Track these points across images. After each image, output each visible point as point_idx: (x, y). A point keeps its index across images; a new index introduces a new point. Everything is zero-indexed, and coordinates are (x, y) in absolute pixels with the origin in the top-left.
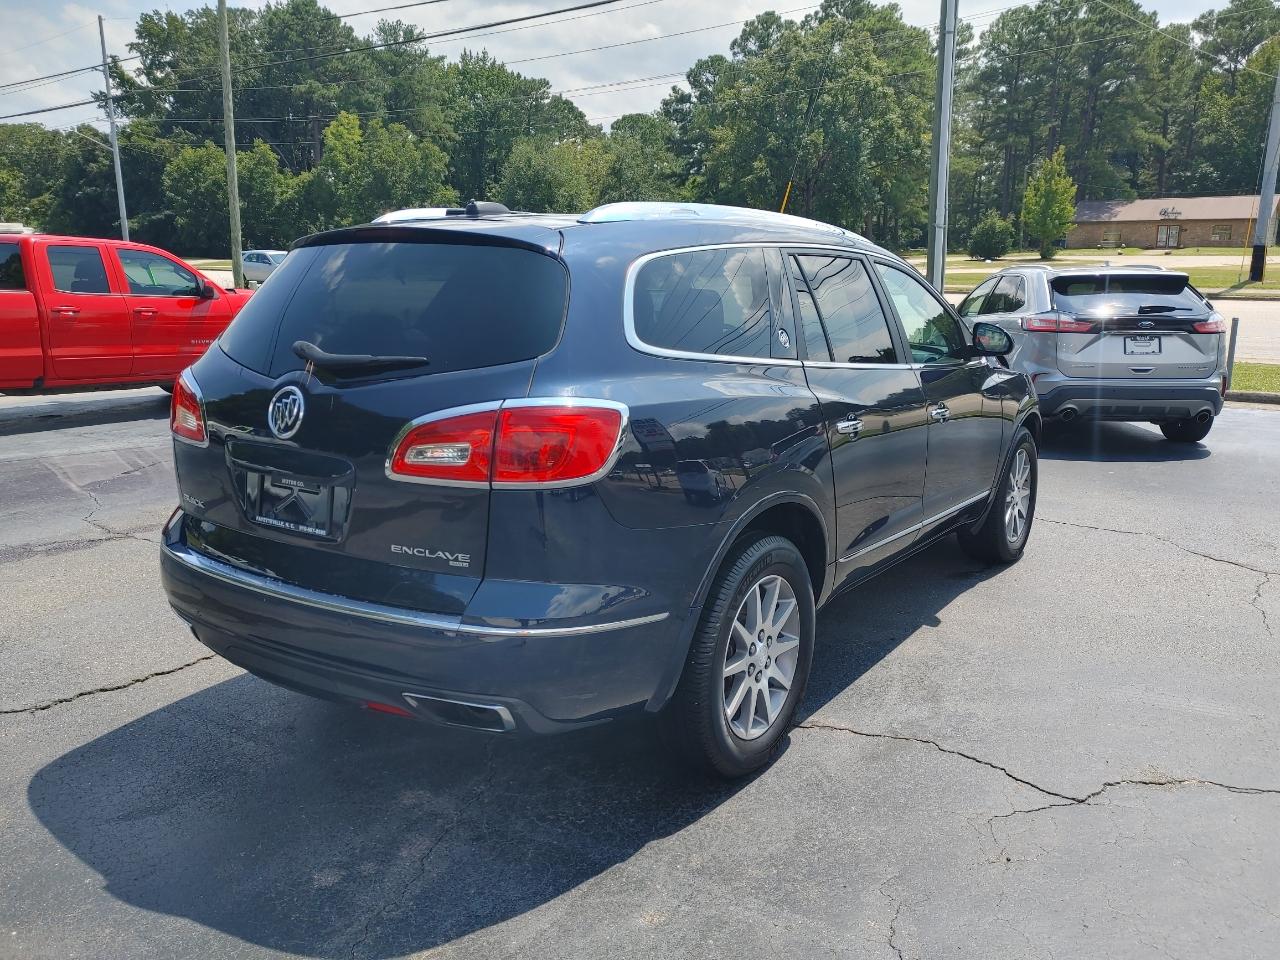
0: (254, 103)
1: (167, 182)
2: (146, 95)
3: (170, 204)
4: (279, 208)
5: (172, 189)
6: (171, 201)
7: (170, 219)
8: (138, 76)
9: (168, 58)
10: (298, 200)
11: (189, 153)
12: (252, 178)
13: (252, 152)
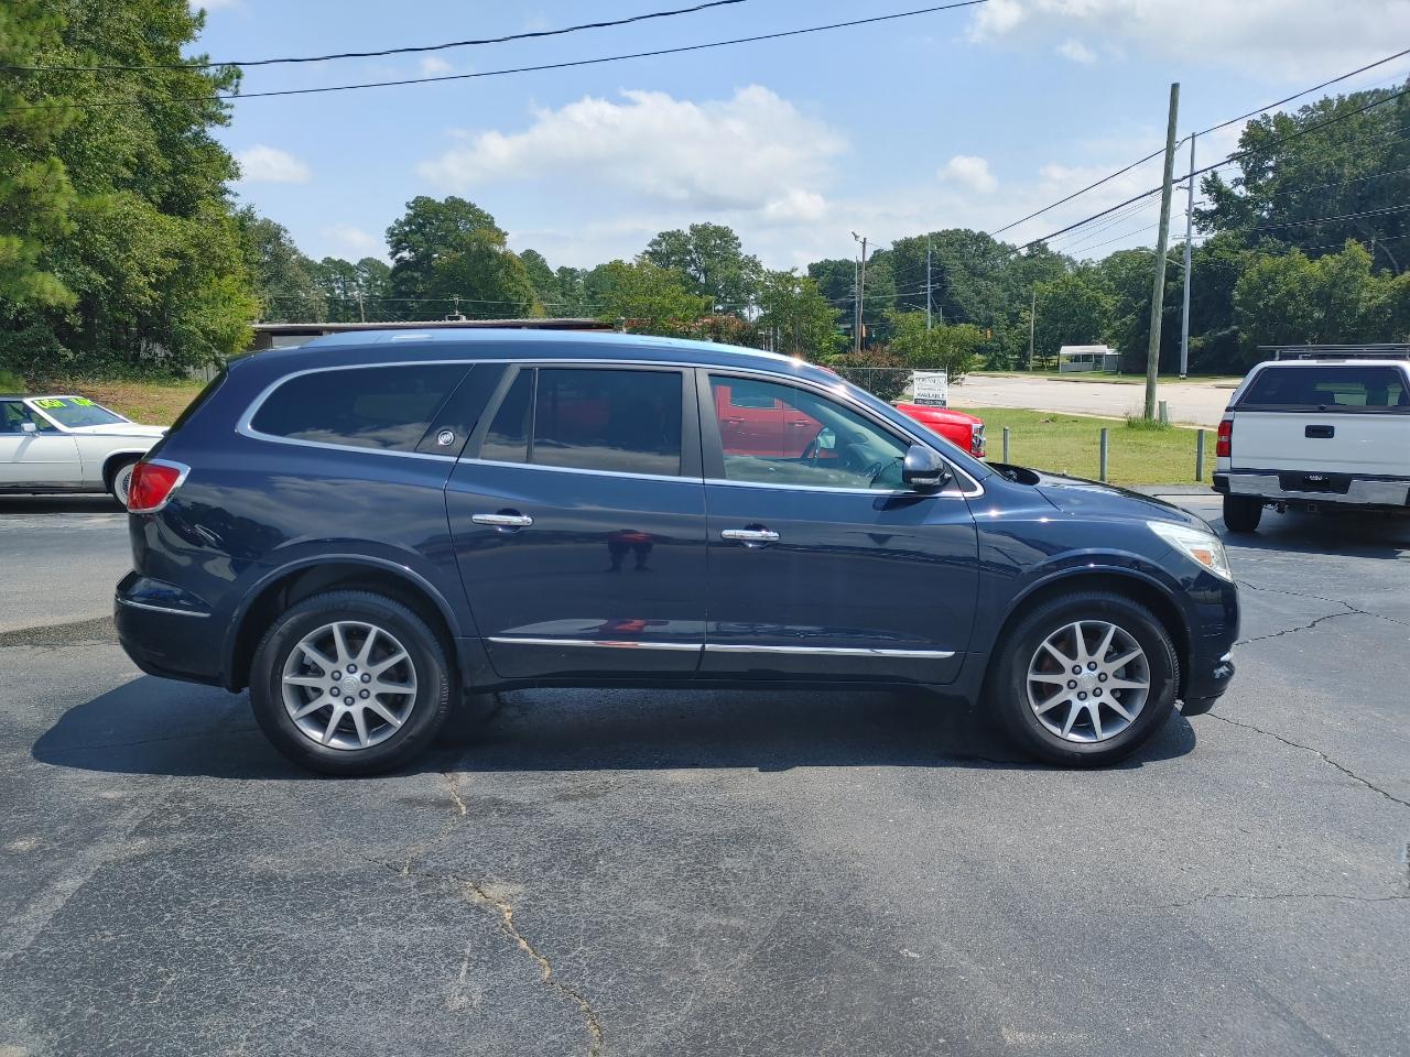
0: (1361, 198)
1: (1236, 295)
2: (1242, 203)
3: (1238, 319)
4: (1364, 317)
5: (1240, 303)
6: (1238, 314)
7: (1235, 334)
8: (1235, 186)
9: (1271, 163)
10: (1391, 306)
11: (1267, 263)
12: (1334, 285)
13: (1340, 254)
